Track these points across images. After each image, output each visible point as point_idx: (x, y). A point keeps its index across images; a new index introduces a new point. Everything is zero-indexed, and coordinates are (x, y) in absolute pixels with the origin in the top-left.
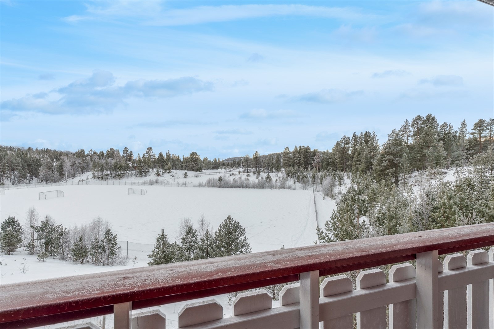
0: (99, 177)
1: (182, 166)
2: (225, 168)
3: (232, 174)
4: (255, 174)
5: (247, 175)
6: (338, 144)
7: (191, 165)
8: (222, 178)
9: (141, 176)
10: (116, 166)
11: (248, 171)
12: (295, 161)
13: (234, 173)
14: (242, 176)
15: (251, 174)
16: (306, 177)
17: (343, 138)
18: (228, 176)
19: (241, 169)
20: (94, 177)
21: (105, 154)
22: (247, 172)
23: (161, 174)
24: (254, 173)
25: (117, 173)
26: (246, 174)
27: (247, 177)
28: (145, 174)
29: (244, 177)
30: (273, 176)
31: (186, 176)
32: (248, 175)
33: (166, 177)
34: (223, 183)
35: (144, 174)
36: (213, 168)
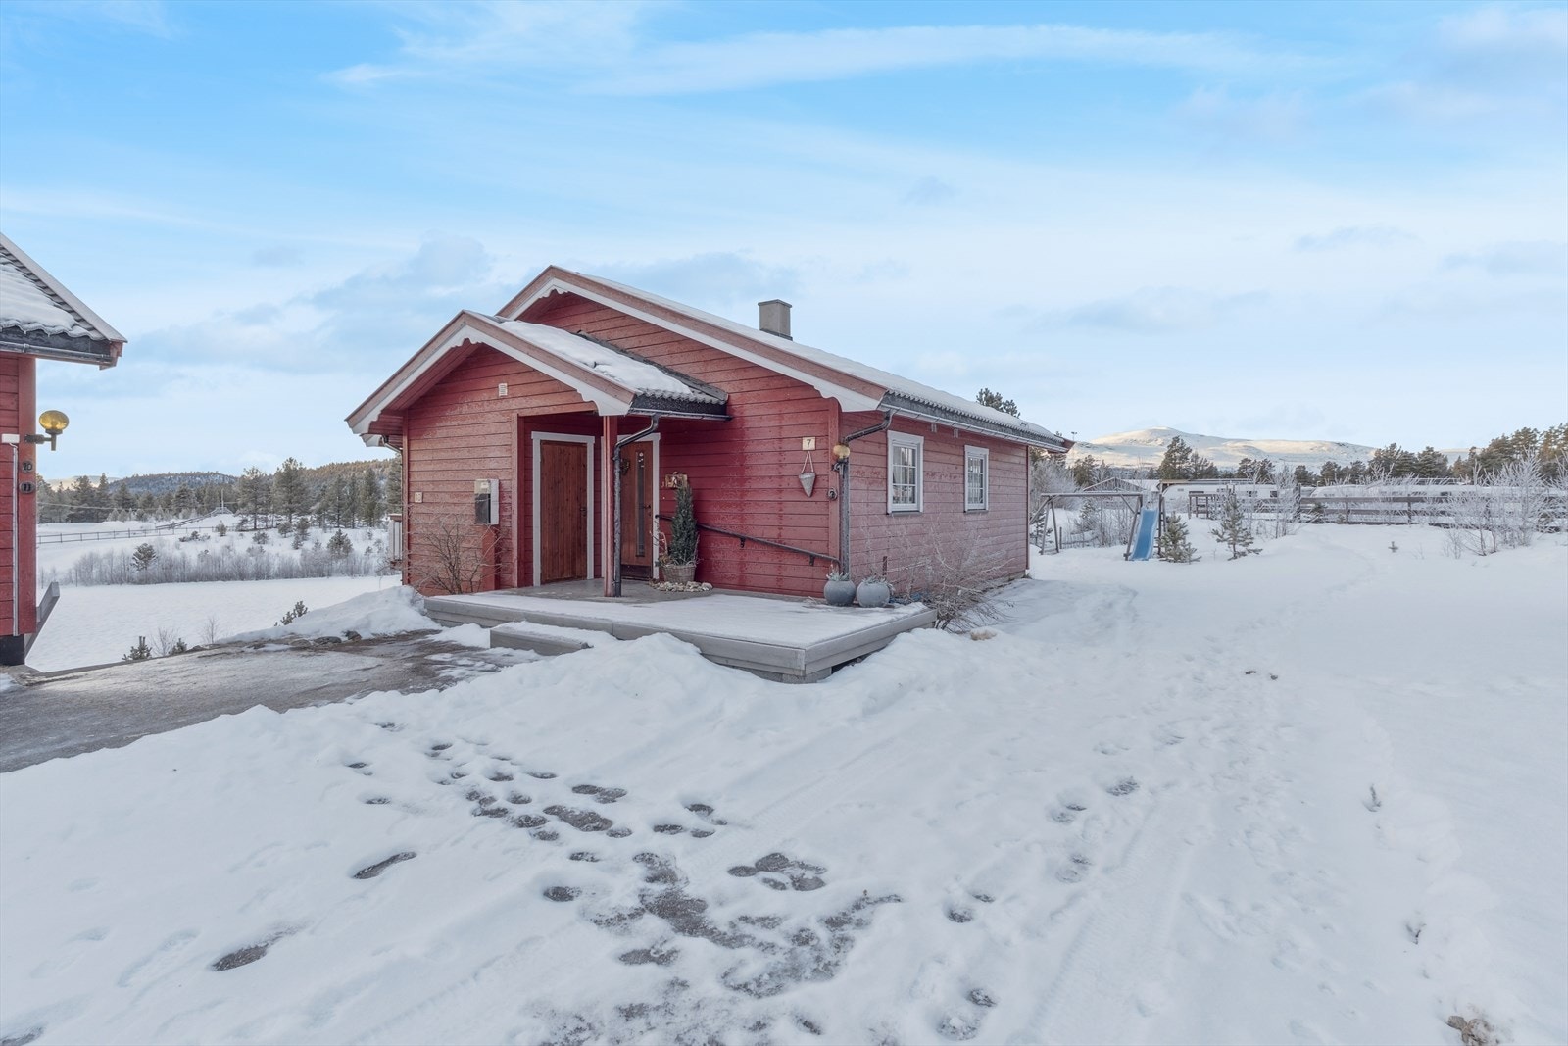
2: (141, 517)
3: (190, 536)
4: (288, 534)
5: (256, 539)
8: (150, 548)
11: (258, 523)
13: (201, 534)
14: (236, 541)
15: (273, 534)
18: (172, 544)
19: (230, 520)
22: (255, 529)
24: (284, 530)
26: (250, 536)
27: (256, 546)
29: (243, 544)
30: (358, 538)
32: (261, 539)
34: (154, 567)
36: (73, 518)
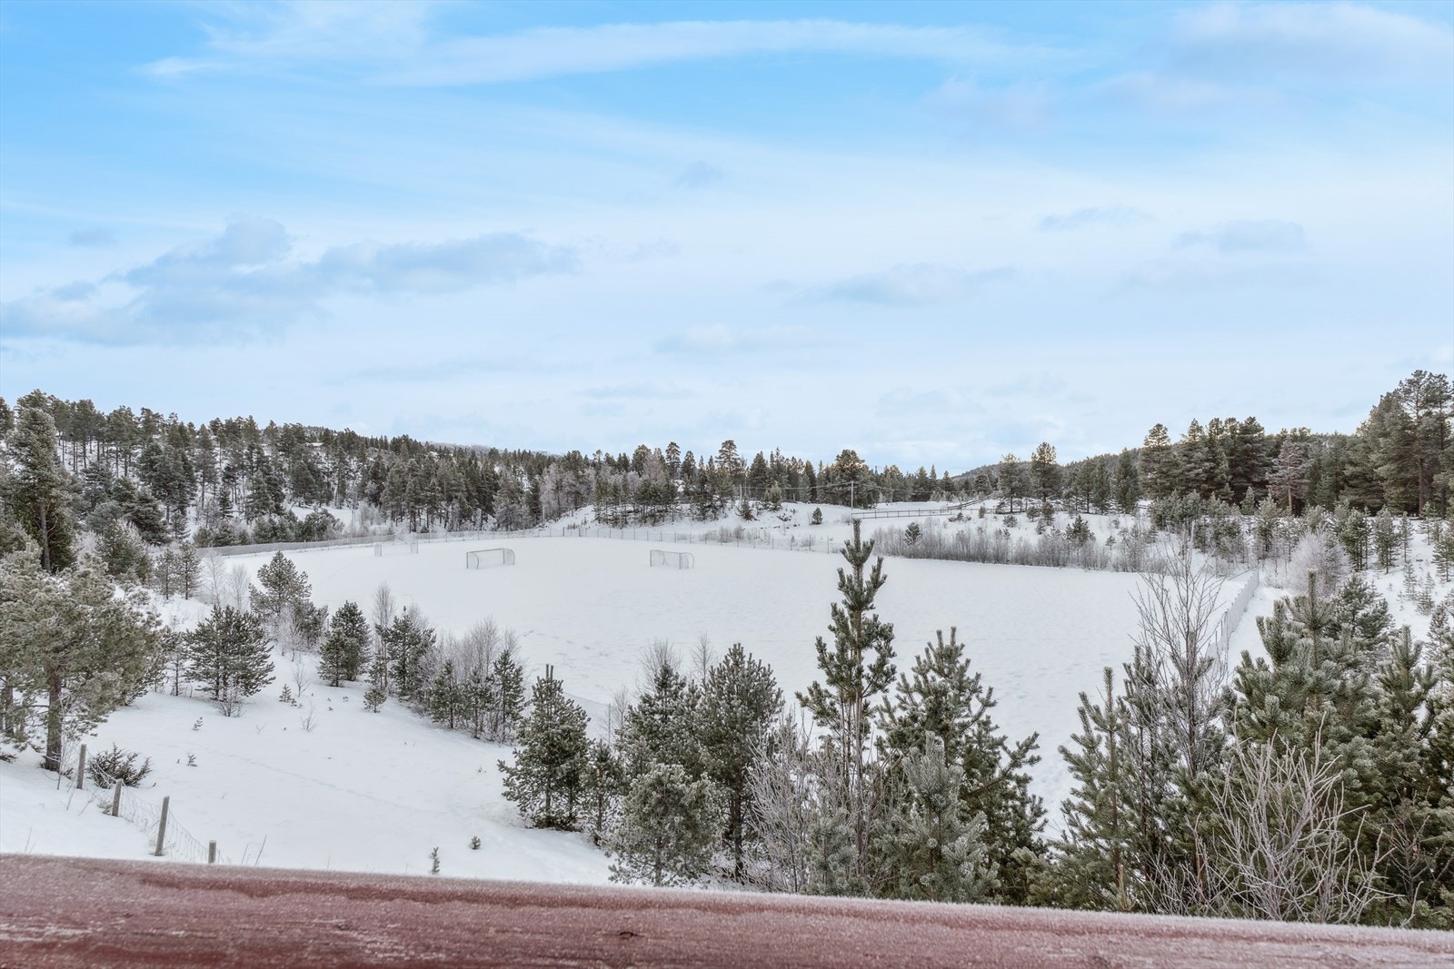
0: (609, 518)
1: (814, 492)
3: (956, 517)
4: (1036, 518)
5: (1006, 522)
6: (1389, 403)
7: (841, 488)
8: (919, 527)
9: (704, 519)
10: (646, 491)
11: (1013, 506)
12: (1192, 474)
13: (965, 515)
14: (989, 523)
15: (1021, 518)
16: (1233, 532)
17: (1410, 382)
18: (942, 523)
19: (991, 503)
20: (598, 519)
21: (631, 462)
22: (1010, 512)
23: (754, 513)
24: (1032, 513)
25: (649, 510)
26: (1002, 517)
27: (1004, 528)
28: (713, 512)
29: (995, 525)
30: (1099, 525)
31: (817, 519)
32: (1011, 522)
33: (766, 521)
34: (919, 545)
35: (710, 513)
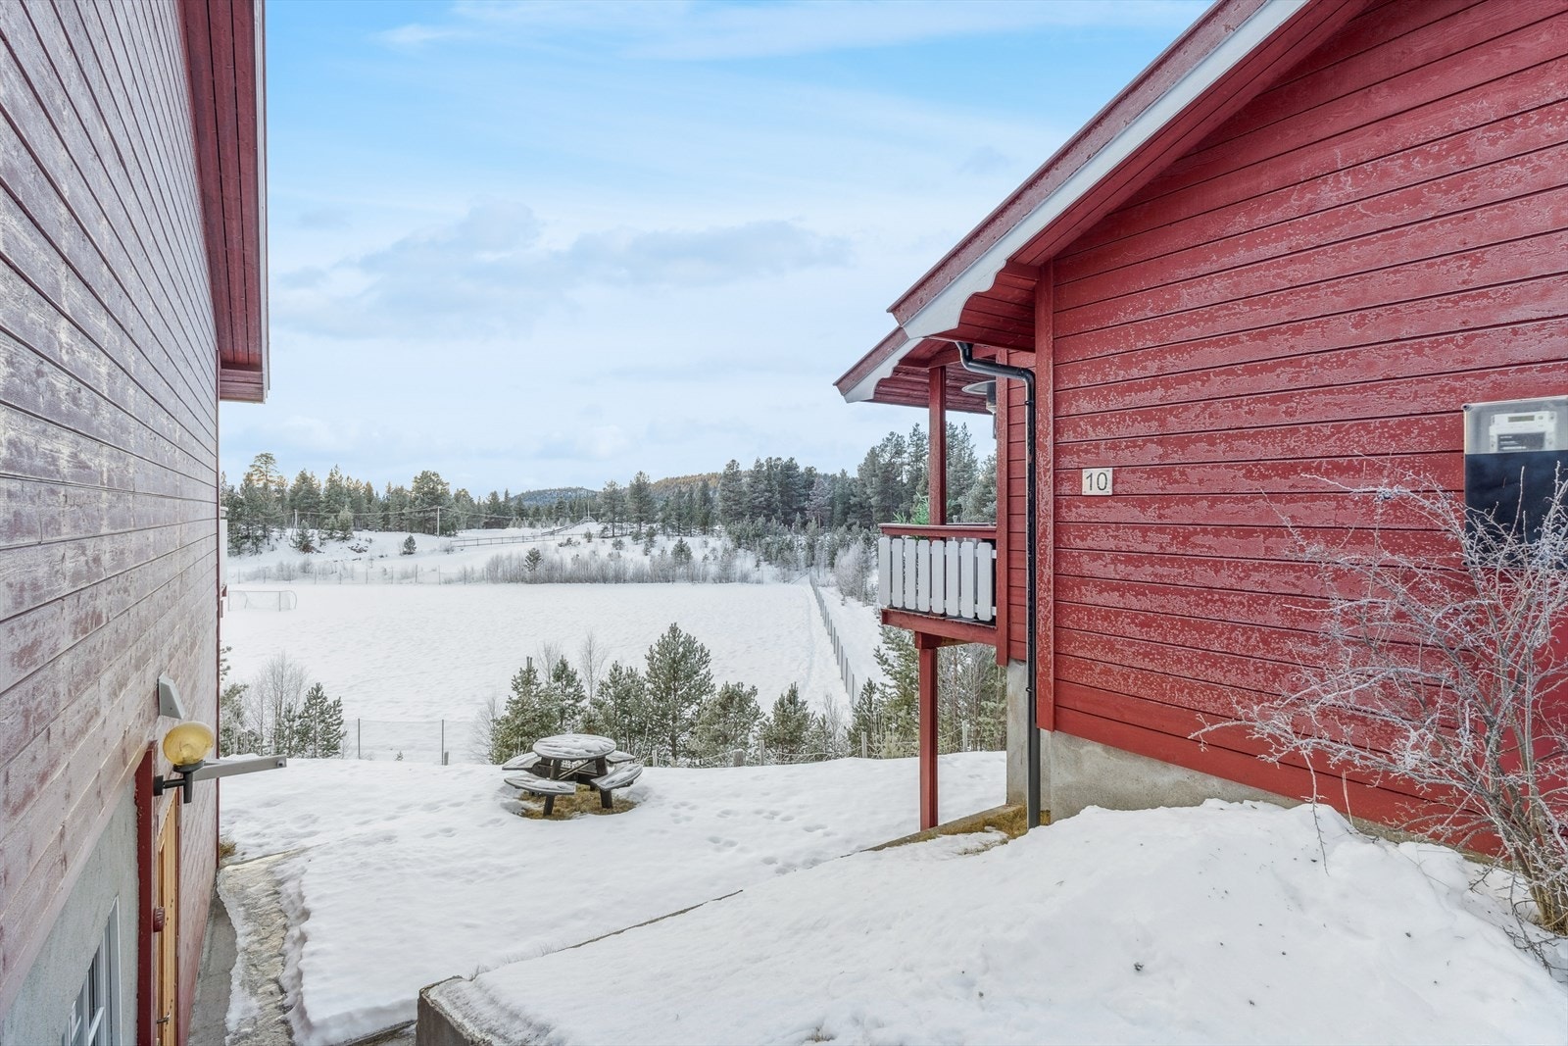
1: (386, 519)
2: (531, 525)
3: (565, 542)
4: (639, 541)
5: (615, 545)
6: (873, 455)
7: (421, 514)
8: (538, 552)
9: (239, 553)
11: (616, 531)
12: (757, 502)
13: (574, 540)
14: (599, 547)
15: (627, 540)
16: (790, 547)
17: (888, 439)
18: (553, 548)
19: (595, 527)
22: (614, 536)
23: (315, 543)
24: (636, 537)
26: (610, 542)
27: (615, 551)
28: (253, 543)
29: (605, 549)
30: (694, 543)
31: (409, 548)
32: (618, 545)
33: (332, 553)
34: (540, 569)
35: (249, 544)
36: (488, 526)
